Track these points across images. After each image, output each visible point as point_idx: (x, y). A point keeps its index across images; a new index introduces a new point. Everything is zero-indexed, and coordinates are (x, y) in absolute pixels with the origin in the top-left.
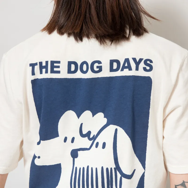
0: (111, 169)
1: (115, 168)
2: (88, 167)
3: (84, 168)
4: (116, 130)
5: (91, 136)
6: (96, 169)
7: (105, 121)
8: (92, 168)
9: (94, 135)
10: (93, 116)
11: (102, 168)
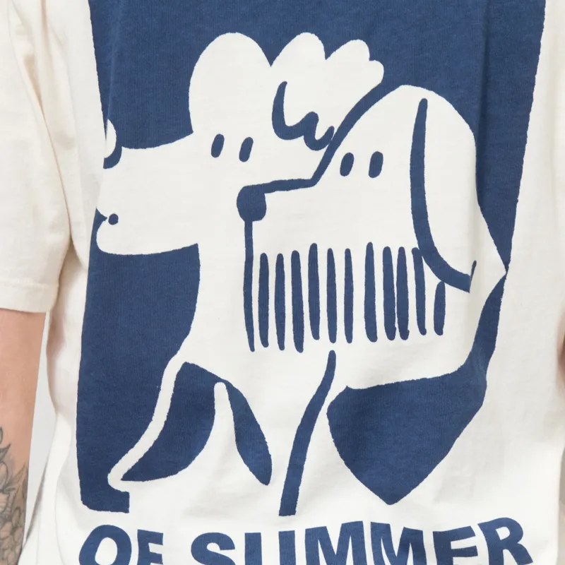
0: (402, 251)
1: (414, 251)
2: (314, 248)
3: (295, 256)
4: (423, 105)
5: (320, 133)
6: (348, 252)
7: (375, 74)
8: (330, 253)
9: (331, 129)
10: (328, 55)
11: (370, 248)
